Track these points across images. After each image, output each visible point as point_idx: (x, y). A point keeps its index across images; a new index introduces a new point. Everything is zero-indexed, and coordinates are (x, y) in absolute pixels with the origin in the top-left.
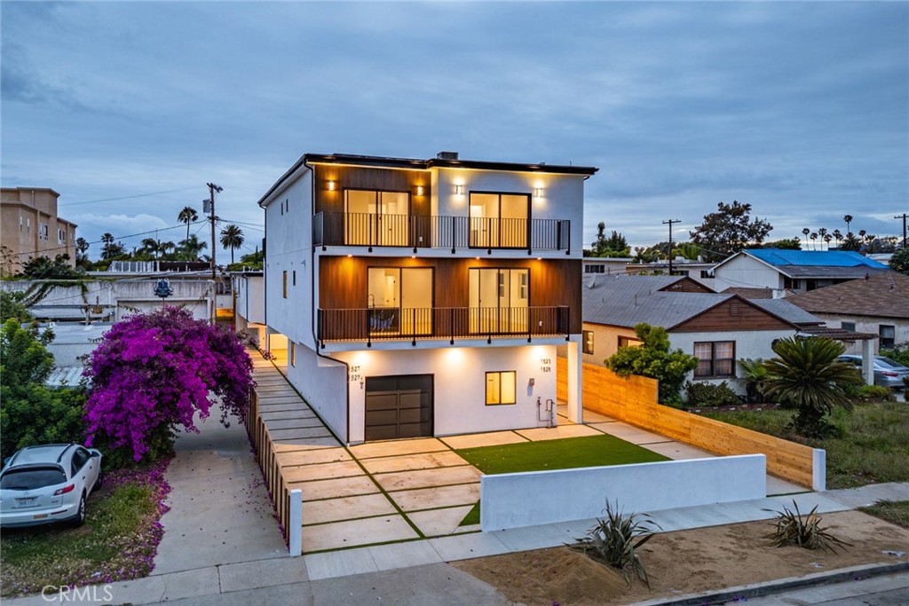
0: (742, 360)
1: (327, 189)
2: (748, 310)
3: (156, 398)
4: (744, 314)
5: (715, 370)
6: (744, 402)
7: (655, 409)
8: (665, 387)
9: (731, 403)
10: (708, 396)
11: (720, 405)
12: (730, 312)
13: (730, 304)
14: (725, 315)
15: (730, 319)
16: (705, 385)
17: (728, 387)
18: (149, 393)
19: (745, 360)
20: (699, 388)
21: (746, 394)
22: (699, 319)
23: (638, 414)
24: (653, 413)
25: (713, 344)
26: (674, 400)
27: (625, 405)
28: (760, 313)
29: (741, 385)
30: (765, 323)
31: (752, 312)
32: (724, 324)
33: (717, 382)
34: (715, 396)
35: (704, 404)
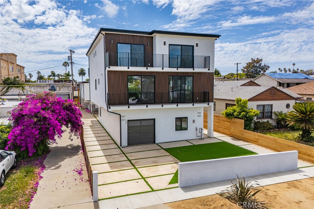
0: (275, 112)
2: (277, 92)
3: (39, 129)
4: (276, 94)
5: (264, 116)
6: (276, 128)
7: (242, 131)
8: (246, 123)
9: (271, 129)
10: (263, 126)
11: (267, 130)
12: (271, 93)
13: (271, 90)
14: (269, 94)
15: (271, 96)
16: (261, 121)
17: (269, 122)
18: (36, 128)
19: (276, 112)
20: (259, 123)
21: (276, 125)
22: (258, 96)
23: (236, 134)
24: (242, 133)
25: (264, 106)
26: (250, 128)
27: (230, 130)
28: (282, 94)
29: (274, 122)
30: (284, 97)
31: (280, 93)
32: (269, 98)
33: (266, 120)
34: (265, 126)
35: (261, 129)
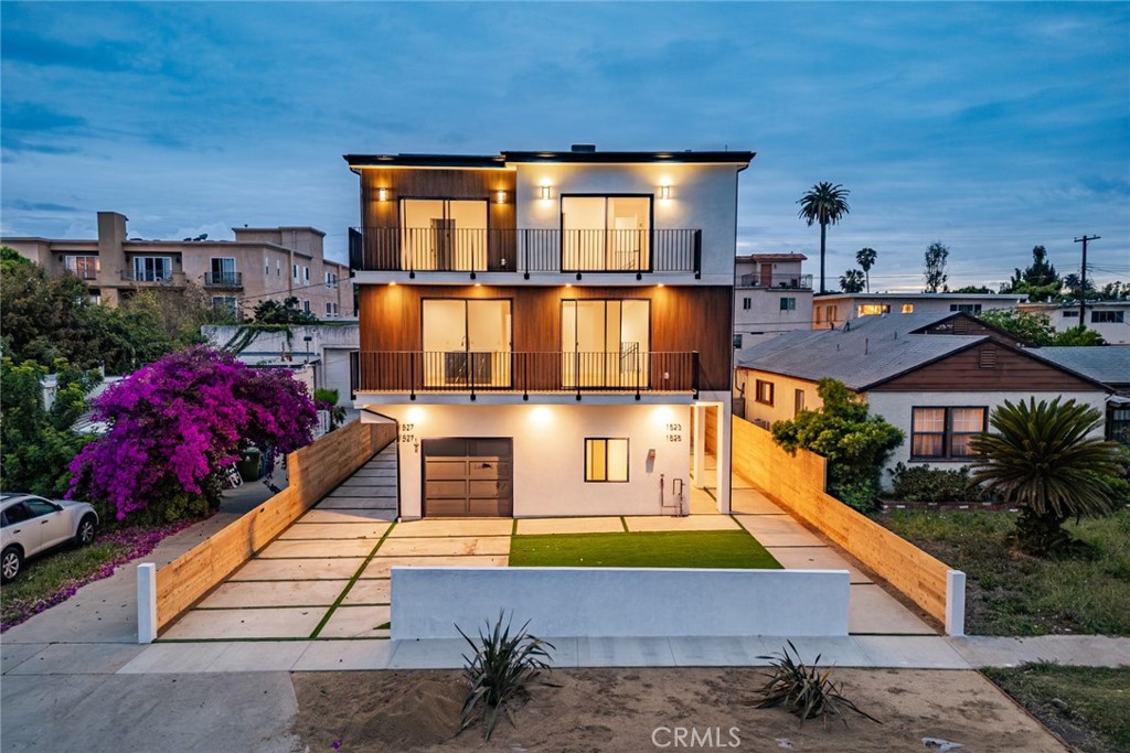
1: (378, 200)
2: (1013, 360)
4: (1007, 367)
7: (822, 499)
9: (961, 499)
10: (922, 487)
11: (940, 501)
12: (979, 363)
13: (980, 351)
14: (970, 367)
15: (980, 373)
16: (930, 469)
24: (820, 504)
25: (948, 411)
28: (1037, 365)
32: (969, 380)
33: (953, 466)
34: (932, 486)
